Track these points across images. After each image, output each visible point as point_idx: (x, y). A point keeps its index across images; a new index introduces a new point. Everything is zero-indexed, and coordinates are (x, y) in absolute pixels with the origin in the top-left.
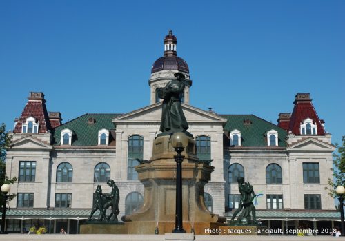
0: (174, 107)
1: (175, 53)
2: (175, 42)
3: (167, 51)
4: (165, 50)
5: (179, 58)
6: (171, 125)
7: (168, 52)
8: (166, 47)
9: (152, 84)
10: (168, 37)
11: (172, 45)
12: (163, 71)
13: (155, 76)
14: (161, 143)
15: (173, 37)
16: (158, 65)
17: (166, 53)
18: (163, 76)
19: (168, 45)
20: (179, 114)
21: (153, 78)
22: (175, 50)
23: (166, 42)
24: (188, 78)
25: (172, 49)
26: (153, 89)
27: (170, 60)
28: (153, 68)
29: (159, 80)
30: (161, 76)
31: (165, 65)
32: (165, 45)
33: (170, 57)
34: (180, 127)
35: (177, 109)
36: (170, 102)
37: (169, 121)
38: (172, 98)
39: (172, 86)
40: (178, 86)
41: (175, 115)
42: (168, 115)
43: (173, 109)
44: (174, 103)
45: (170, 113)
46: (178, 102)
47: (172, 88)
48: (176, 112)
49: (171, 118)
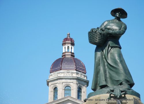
0: (113, 55)
1: (73, 55)
2: (73, 44)
3: (65, 52)
4: (64, 51)
5: (76, 59)
7: (66, 54)
8: (64, 49)
9: (50, 84)
10: (66, 39)
11: (70, 46)
12: (61, 71)
13: (54, 75)
15: (71, 39)
16: (57, 65)
17: (64, 55)
18: (62, 75)
19: (66, 46)
21: (51, 77)
22: (73, 52)
23: (64, 44)
24: (85, 78)
25: (70, 51)
26: (51, 89)
27: (68, 60)
28: (52, 68)
29: (57, 79)
30: (59, 75)
31: (64, 65)
32: (64, 47)
33: (68, 58)
34: (123, 83)
35: (117, 58)
36: (107, 48)
37: (105, 75)
38: (110, 43)
39: (108, 27)
40: (117, 26)
41: (115, 66)
42: (104, 66)
43: (111, 58)
44: (113, 50)
45: (106, 64)
46: (117, 49)
47: (109, 29)
48: (115, 62)
49: (108, 70)
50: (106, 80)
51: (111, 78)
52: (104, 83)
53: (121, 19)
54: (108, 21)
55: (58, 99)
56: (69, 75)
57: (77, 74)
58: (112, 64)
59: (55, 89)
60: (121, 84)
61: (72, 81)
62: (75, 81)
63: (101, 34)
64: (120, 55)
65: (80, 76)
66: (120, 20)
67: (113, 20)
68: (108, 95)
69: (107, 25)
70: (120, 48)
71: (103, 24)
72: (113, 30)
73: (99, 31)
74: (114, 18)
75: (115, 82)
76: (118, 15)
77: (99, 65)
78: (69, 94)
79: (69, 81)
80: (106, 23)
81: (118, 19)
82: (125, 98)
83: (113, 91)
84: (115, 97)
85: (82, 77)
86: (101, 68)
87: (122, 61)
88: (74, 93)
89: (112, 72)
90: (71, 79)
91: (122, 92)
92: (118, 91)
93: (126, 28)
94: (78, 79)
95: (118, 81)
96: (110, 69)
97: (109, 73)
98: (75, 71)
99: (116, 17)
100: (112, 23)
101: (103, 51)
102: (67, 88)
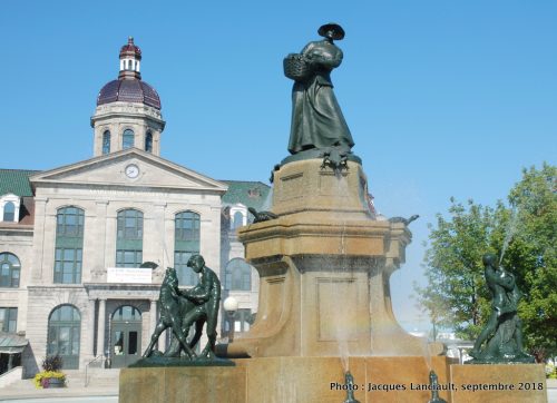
0: (322, 97)
1: (138, 75)
2: (138, 57)
3: (125, 70)
4: (122, 69)
5: (144, 83)
6: (316, 137)
7: (127, 73)
8: (123, 64)
9: (97, 124)
10: (126, 48)
11: (134, 61)
12: (117, 103)
13: (104, 110)
14: (300, 175)
15: (136, 49)
16: (110, 92)
17: (122, 74)
18: (119, 110)
19: (127, 60)
20: (335, 114)
21: (99, 113)
22: (138, 70)
23: (122, 56)
24: (159, 118)
25: (133, 68)
26: (98, 132)
27: (130, 85)
28: (100, 98)
29: (110, 117)
30: (114, 110)
31: (122, 93)
32: (122, 61)
33: (129, 81)
34: (341, 142)
35: (329, 103)
36: (313, 86)
38: (318, 78)
39: (316, 53)
41: (327, 115)
42: (309, 114)
43: (320, 102)
44: (322, 91)
45: (312, 111)
46: (328, 88)
48: (328, 109)
49: (314, 121)
50: (312, 138)
51: (320, 134)
52: (309, 142)
53: (335, 42)
54: (314, 42)
55: (112, 151)
56: (132, 111)
57: (146, 109)
58: (322, 112)
59: (107, 133)
60: (337, 144)
61: (136, 121)
62: (142, 122)
64: (334, 100)
65: (150, 112)
66: (332, 43)
68: (322, 160)
70: (332, 87)
74: (323, 38)
75: (327, 141)
76: (330, 34)
77: (301, 112)
78: (131, 143)
79: (131, 120)
80: (312, 46)
81: (330, 40)
82: (345, 166)
84: (332, 165)
85: (155, 116)
88: (139, 142)
89: (320, 125)
90: (134, 117)
91: (342, 156)
92: (338, 156)
94: (147, 119)
95: (331, 139)
96: (318, 120)
98: (142, 105)
99: (328, 37)
101: (307, 90)
102: (128, 134)
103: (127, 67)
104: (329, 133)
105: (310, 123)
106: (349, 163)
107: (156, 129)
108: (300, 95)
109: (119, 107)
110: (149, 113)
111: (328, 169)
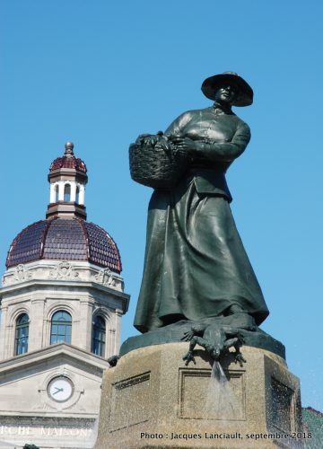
0: (203, 219)
1: (80, 212)
2: (82, 178)
3: (58, 203)
4: (53, 200)
5: (91, 225)
6: (189, 297)
7: (61, 208)
8: (55, 192)
9: (5, 302)
10: (61, 162)
11: (73, 185)
12: (42, 263)
14: (145, 377)
15: (78, 163)
16: (29, 244)
17: (53, 211)
18: (43, 276)
19: (62, 185)
20: (226, 253)
21: (9, 282)
22: (81, 202)
23: (53, 177)
24: (118, 288)
25: (73, 199)
26: (7, 317)
27: (67, 231)
28: (12, 253)
29: (28, 289)
30: (35, 276)
31: (51, 244)
32: (53, 186)
33: (65, 222)
34: (235, 308)
35: (217, 229)
36: (186, 198)
37: (179, 283)
38: (196, 181)
39: (193, 131)
40: (221, 130)
41: (209, 254)
42: (176, 254)
43: (198, 229)
44: (204, 206)
45: (182, 247)
46: (220, 201)
47: (195, 138)
48: (211, 242)
49: (186, 268)
50: (180, 299)
51: (196, 291)
52: (174, 308)
54: (191, 112)
55: (30, 350)
56: (68, 276)
57: (94, 272)
58: (201, 249)
59: (22, 319)
60: (227, 312)
61: (75, 294)
62: (85, 296)
63: (168, 152)
64: (227, 222)
65: (102, 278)
66: (229, 112)
67: (208, 110)
68: (186, 346)
69: (188, 126)
70: (228, 199)
71: (177, 121)
72: (207, 140)
73: (164, 143)
74: (211, 103)
75: (209, 307)
76: (223, 94)
77: (161, 250)
78: (66, 336)
79: (66, 294)
80: (187, 118)
81: (225, 107)
82: (237, 357)
83: (200, 334)
84: (208, 355)
85: (109, 284)
86: (168, 261)
87: (233, 241)
88: (80, 335)
89: (199, 275)
90: (72, 288)
91: (229, 336)
92: (218, 334)
93: (246, 137)
94: (95, 290)
95: (217, 302)
96: (195, 264)
97: (191, 276)
98: (87, 264)
99: (219, 101)
100: (205, 118)
101: (173, 206)
102: (60, 319)
103: (61, 198)
104: (214, 291)
105: (178, 271)
106: (245, 350)
107: (113, 310)
108: (161, 215)
109: (45, 270)
110: (98, 279)
111: (201, 363)
